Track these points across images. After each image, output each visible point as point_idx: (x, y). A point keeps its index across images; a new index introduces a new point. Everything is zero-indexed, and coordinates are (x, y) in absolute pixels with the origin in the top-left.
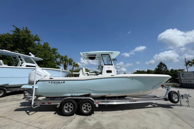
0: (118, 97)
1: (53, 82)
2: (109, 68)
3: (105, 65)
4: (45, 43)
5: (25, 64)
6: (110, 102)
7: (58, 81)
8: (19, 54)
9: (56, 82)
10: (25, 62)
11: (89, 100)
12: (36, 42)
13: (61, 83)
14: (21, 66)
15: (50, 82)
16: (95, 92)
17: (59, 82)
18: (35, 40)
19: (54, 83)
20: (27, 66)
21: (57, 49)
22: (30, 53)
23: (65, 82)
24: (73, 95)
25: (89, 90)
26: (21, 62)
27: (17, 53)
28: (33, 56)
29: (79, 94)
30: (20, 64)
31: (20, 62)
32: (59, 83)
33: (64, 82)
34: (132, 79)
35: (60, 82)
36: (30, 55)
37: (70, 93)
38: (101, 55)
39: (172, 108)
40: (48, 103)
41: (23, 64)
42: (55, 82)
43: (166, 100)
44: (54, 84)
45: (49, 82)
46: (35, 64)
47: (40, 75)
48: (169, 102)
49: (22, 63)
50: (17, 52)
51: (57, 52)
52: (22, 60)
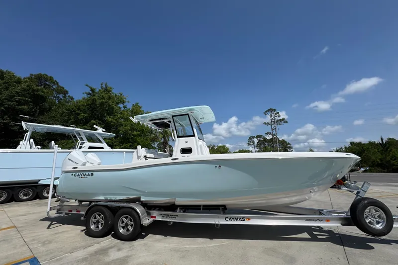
0: (204, 206)
1: (78, 173)
3: (178, 137)
4: (137, 104)
5: (88, 144)
6: (177, 217)
7: (83, 173)
8: (76, 129)
9: (81, 173)
10: (87, 142)
11: (130, 210)
12: (121, 106)
13: (88, 177)
14: (80, 148)
15: (74, 174)
17: (85, 173)
18: (118, 103)
20: (90, 148)
22: (95, 126)
23: (94, 173)
24: (109, 197)
25: (135, 190)
26: (80, 141)
27: (74, 129)
28: (100, 130)
29: (118, 198)
30: (79, 145)
32: (85, 176)
33: (92, 174)
34: (218, 166)
35: (87, 173)
36: (96, 130)
37: (104, 194)
38: (173, 116)
39: (373, 248)
40: (77, 211)
41: (84, 145)
42: (79, 173)
44: (78, 177)
45: (72, 175)
46: (102, 143)
47: (75, 163)
48: (354, 231)
49: (82, 144)
50: (73, 127)
52: (82, 139)
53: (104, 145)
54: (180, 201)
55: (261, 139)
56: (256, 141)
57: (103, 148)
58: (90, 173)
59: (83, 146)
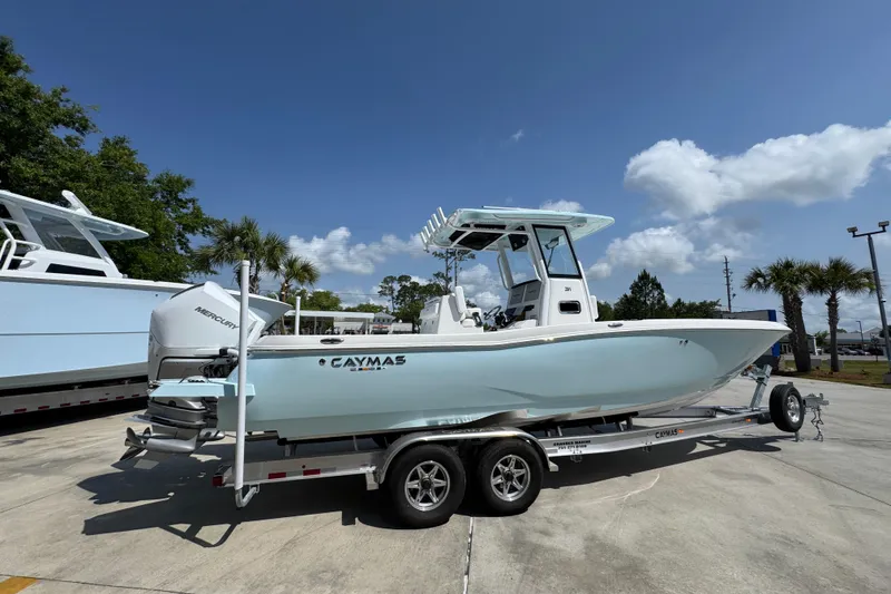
1: (345, 358)
2: (568, 289)
3: (550, 276)
4: (107, 141)
5: (41, 257)
6: (588, 446)
7: (368, 356)
9: (360, 357)
10: (42, 247)
12: (60, 133)
13: (386, 366)
14: (15, 265)
15: (328, 359)
16: (538, 401)
17: (373, 357)
18: (56, 122)
19: (349, 362)
20: (53, 268)
21: (189, 183)
23: (407, 356)
24: (441, 420)
25: (517, 394)
26: (14, 242)
28: (80, 210)
29: (468, 418)
30: (11, 256)
31: (9, 245)
32: (376, 366)
33: (401, 360)
34: (684, 341)
35: (382, 358)
37: (426, 413)
38: (534, 226)
39: (778, 449)
40: (306, 473)
41: (29, 256)
42: (353, 357)
43: (760, 419)
44: (348, 368)
45: (322, 361)
46: (99, 257)
47: (227, 323)
49: (22, 250)
51: (193, 201)
52: (18, 234)
53: (106, 264)
54: (575, 413)
55: (408, 284)
56: (397, 287)
57: (101, 274)
58: (393, 357)
59: (25, 260)
